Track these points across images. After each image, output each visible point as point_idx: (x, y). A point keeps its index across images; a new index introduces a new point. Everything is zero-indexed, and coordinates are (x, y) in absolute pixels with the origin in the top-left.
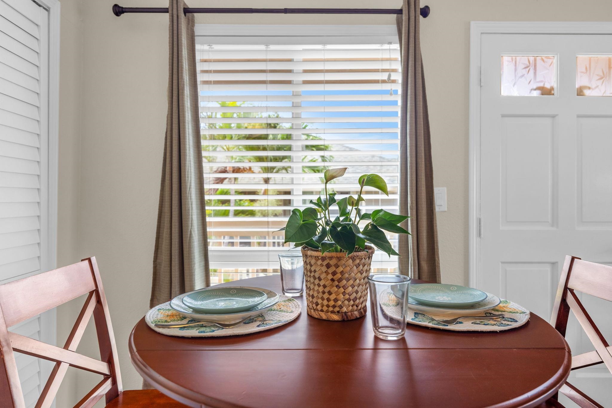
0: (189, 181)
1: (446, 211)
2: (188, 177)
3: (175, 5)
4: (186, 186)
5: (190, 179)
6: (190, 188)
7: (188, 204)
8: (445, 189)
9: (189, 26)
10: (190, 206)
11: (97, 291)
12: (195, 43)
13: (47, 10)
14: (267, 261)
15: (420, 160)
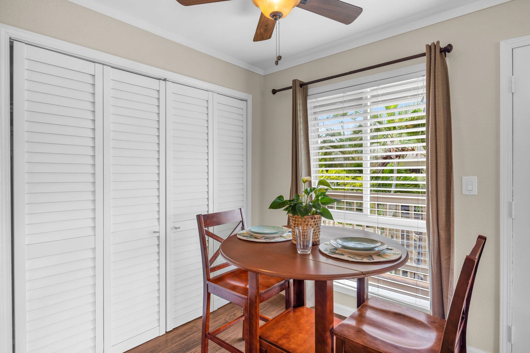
0: (301, 173)
1: (476, 195)
2: (300, 171)
3: (294, 85)
4: (299, 176)
5: (301, 172)
6: (301, 177)
7: (300, 185)
8: (476, 177)
9: (304, 92)
10: (301, 186)
11: (242, 221)
12: (307, 99)
13: (246, 101)
14: (344, 218)
15: (439, 158)
